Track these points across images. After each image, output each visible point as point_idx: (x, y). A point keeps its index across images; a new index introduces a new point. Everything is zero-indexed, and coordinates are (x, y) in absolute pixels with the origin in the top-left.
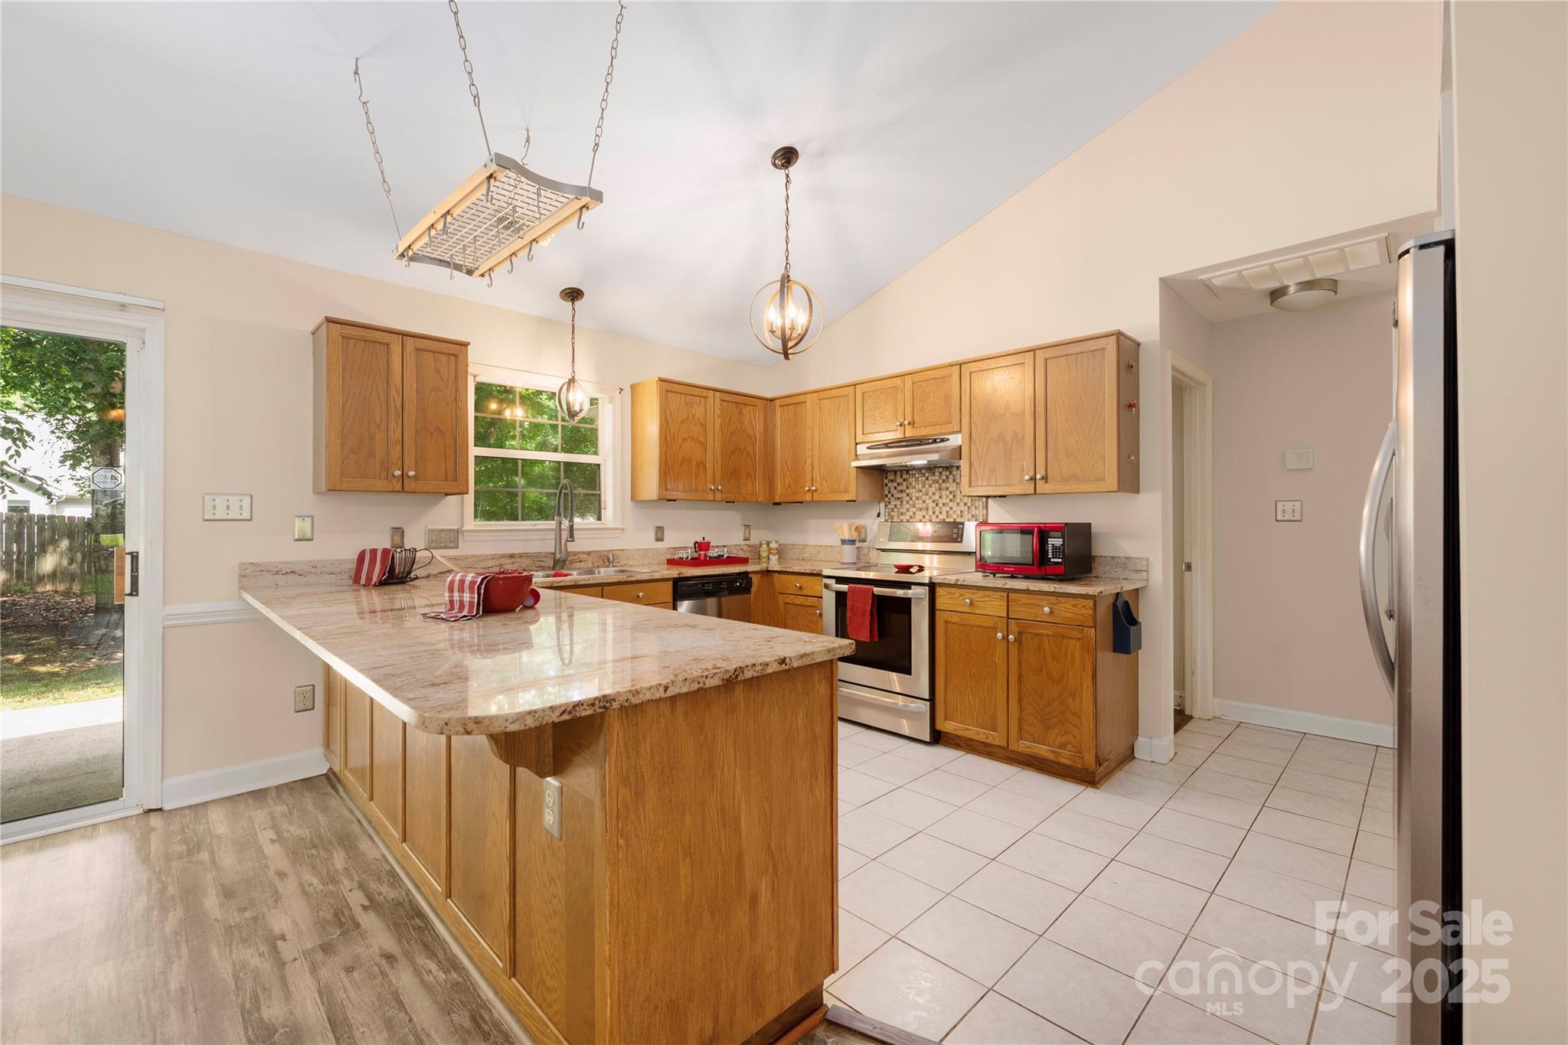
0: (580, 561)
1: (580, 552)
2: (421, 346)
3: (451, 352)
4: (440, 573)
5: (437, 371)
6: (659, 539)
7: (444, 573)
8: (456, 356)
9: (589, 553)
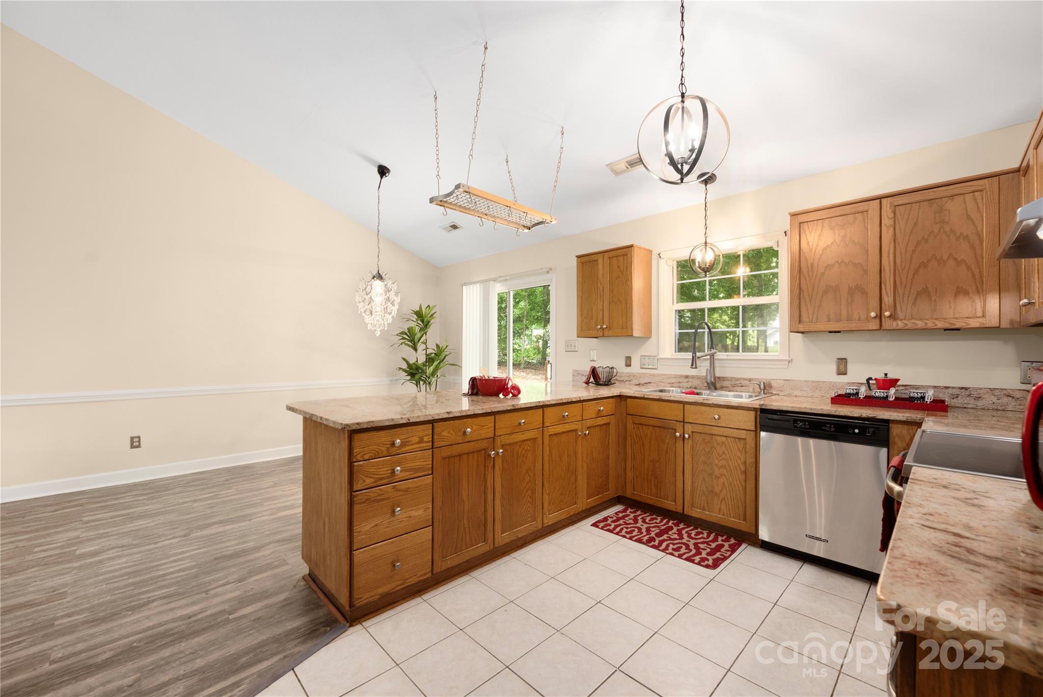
0: (742, 386)
1: (742, 379)
2: (611, 256)
3: (624, 254)
4: (645, 383)
5: (618, 267)
6: (842, 372)
7: (647, 383)
8: (626, 255)
9: (750, 380)
